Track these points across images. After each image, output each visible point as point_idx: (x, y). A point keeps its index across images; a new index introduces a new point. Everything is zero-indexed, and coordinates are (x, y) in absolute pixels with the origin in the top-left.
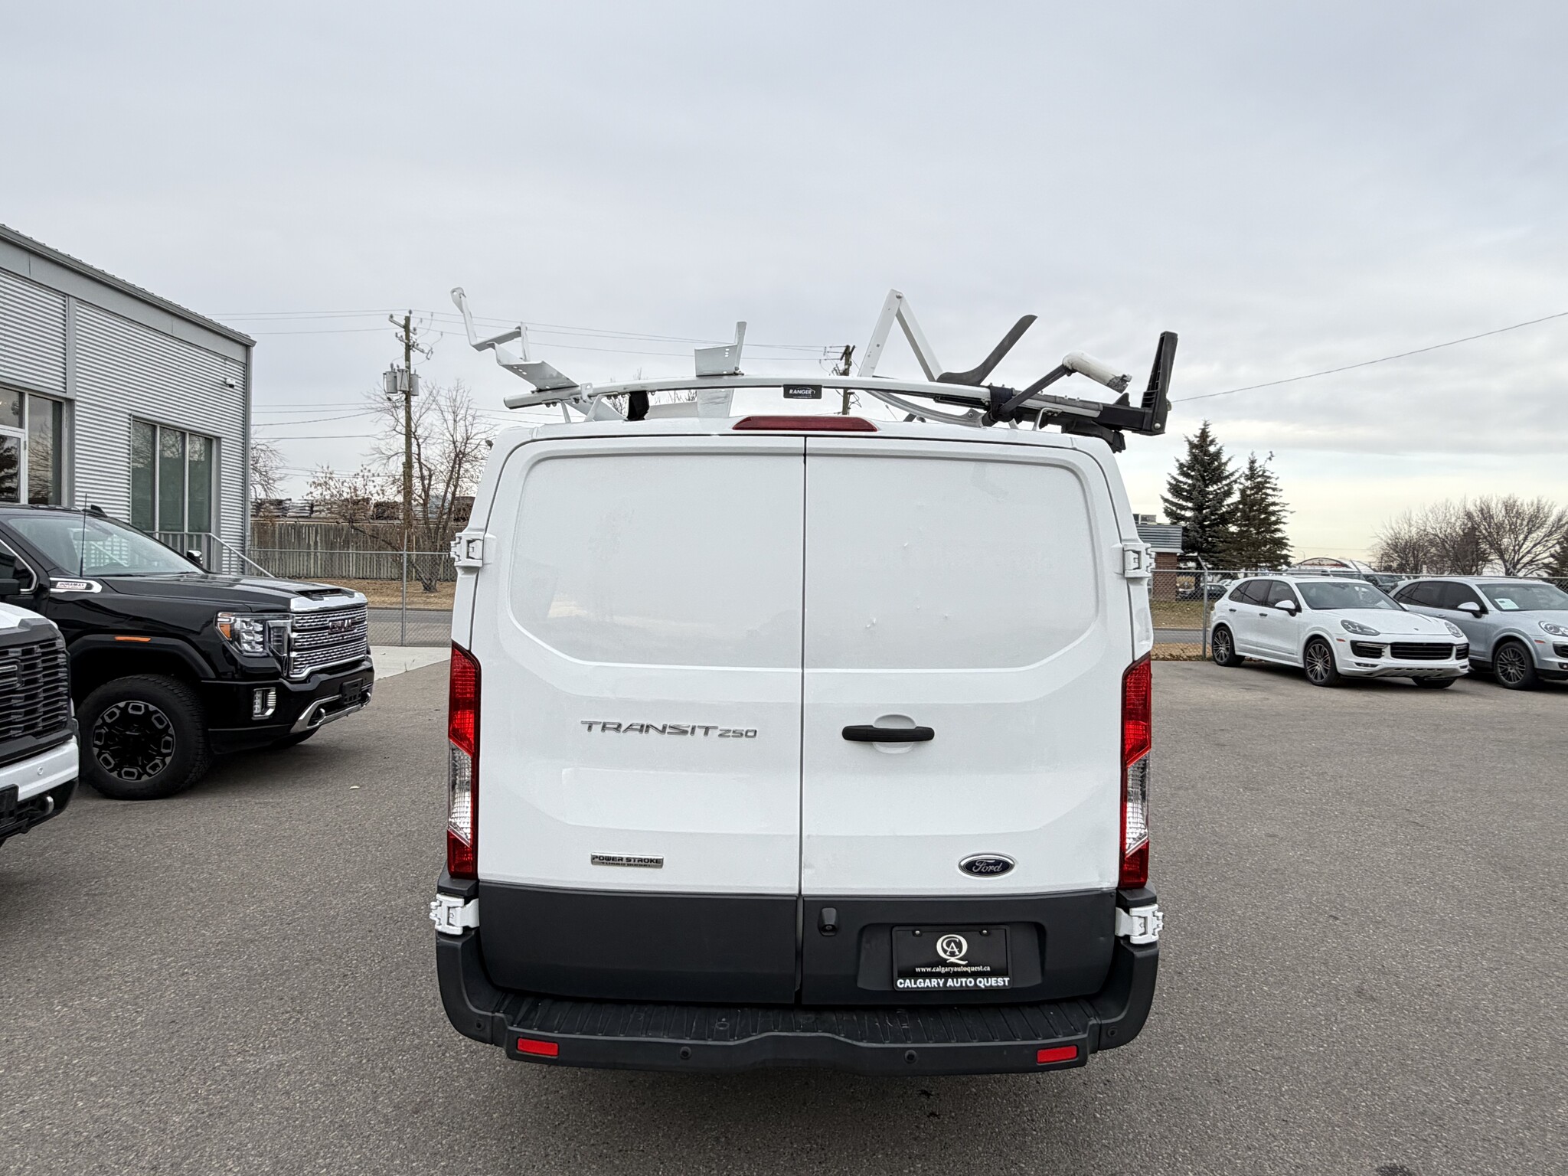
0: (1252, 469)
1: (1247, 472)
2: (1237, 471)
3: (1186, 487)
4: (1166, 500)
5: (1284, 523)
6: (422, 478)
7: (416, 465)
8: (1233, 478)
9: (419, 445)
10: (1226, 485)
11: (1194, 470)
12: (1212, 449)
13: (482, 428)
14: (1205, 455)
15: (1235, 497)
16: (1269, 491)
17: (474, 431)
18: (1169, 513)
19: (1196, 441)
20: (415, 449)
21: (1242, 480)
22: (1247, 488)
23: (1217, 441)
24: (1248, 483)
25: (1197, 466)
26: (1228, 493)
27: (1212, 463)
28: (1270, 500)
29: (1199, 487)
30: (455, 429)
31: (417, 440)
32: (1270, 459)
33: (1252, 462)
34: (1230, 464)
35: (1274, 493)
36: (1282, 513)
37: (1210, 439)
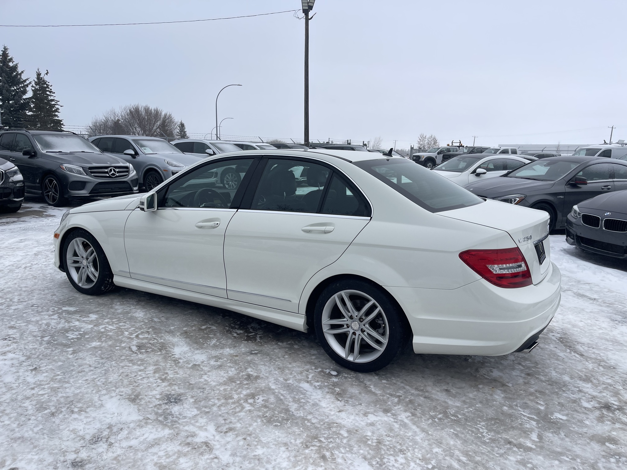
0: (38, 78)
2: (27, 79)
5: (58, 112)
8: (25, 84)
10: (23, 87)
11: (1, 77)
12: (11, 64)
14: (7, 67)
16: (48, 93)
22: (37, 89)
23: (14, 60)
26: (25, 92)
27: (13, 73)
28: (50, 98)
32: (47, 74)
33: (39, 75)
34: (22, 74)
35: (51, 94)
36: (57, 106)
37: (9, 58)
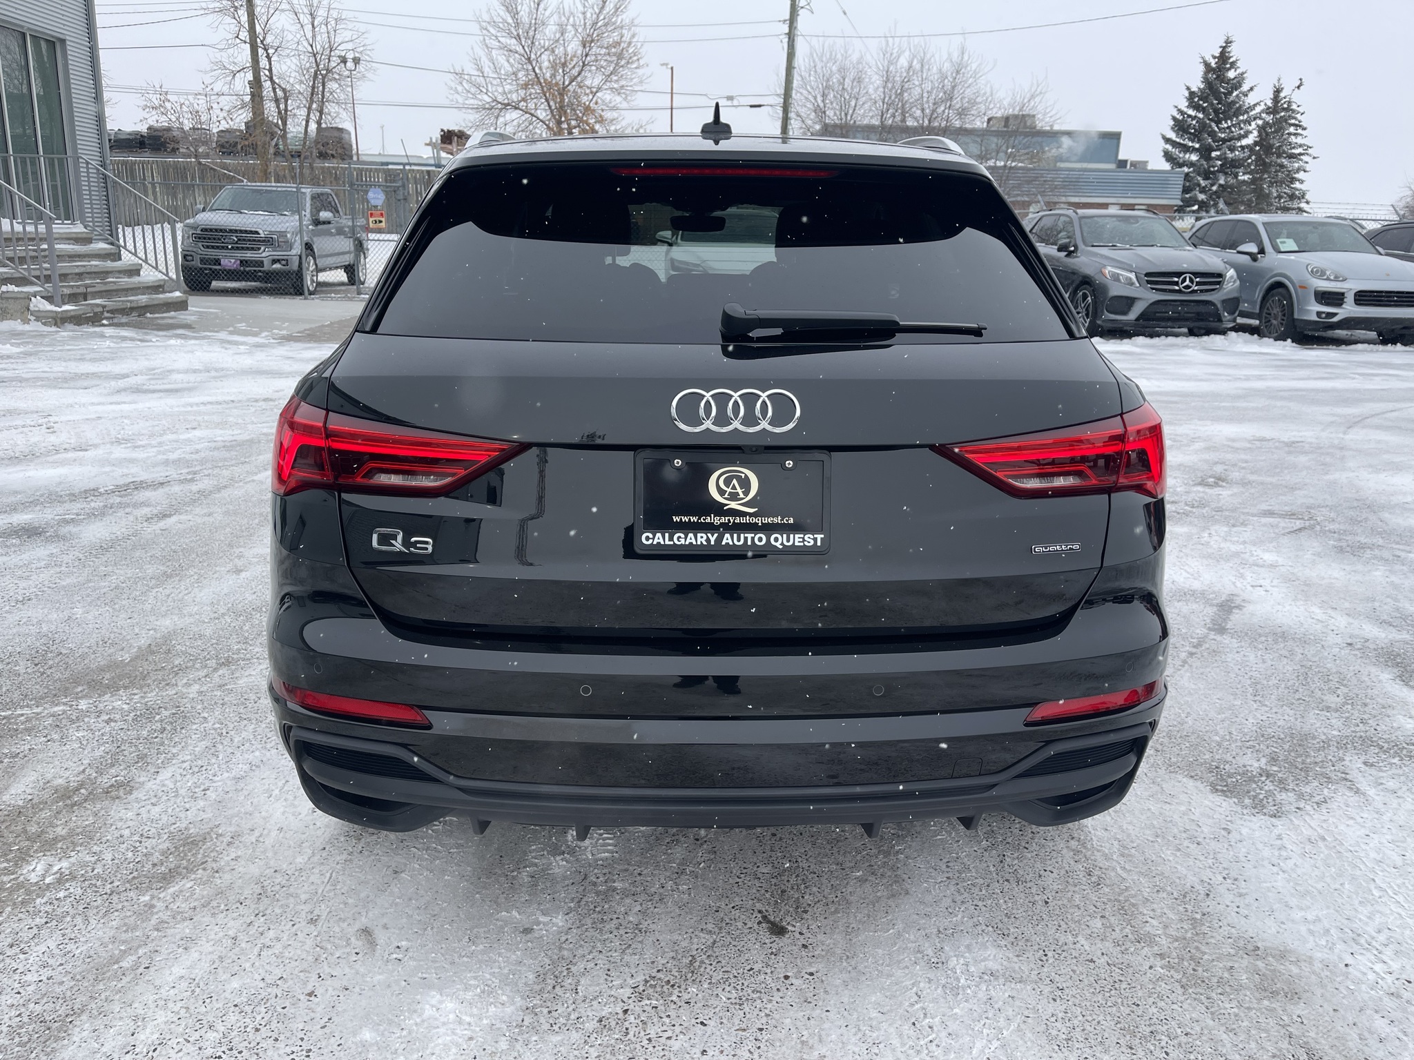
0: (1276, 100)
1: (1270, 103)
2: (1258, 103)
3: (1193, 122)
4: (1167, 140)
5: (1306, 172)
6: (277, 101)
7: (267, 85)
8: (1252, 113)
9: (269, 58)
10: (1243, 121)
11: (1205, 101)
13: (347, 35)
15: (1252, 137)
17: (338, 40)
18: (1168, 156)
19: (1213, 63)
20: (263, 63)
22: (1268, 123)
25: (1211, 96)
27: (1230, 93)
30: (314, 36)
31: (266, 50)
33: (1278, 91)
34: (1251, 94)
35: (1300, 131)
36: (1304, 158)
37: (1231, 60)
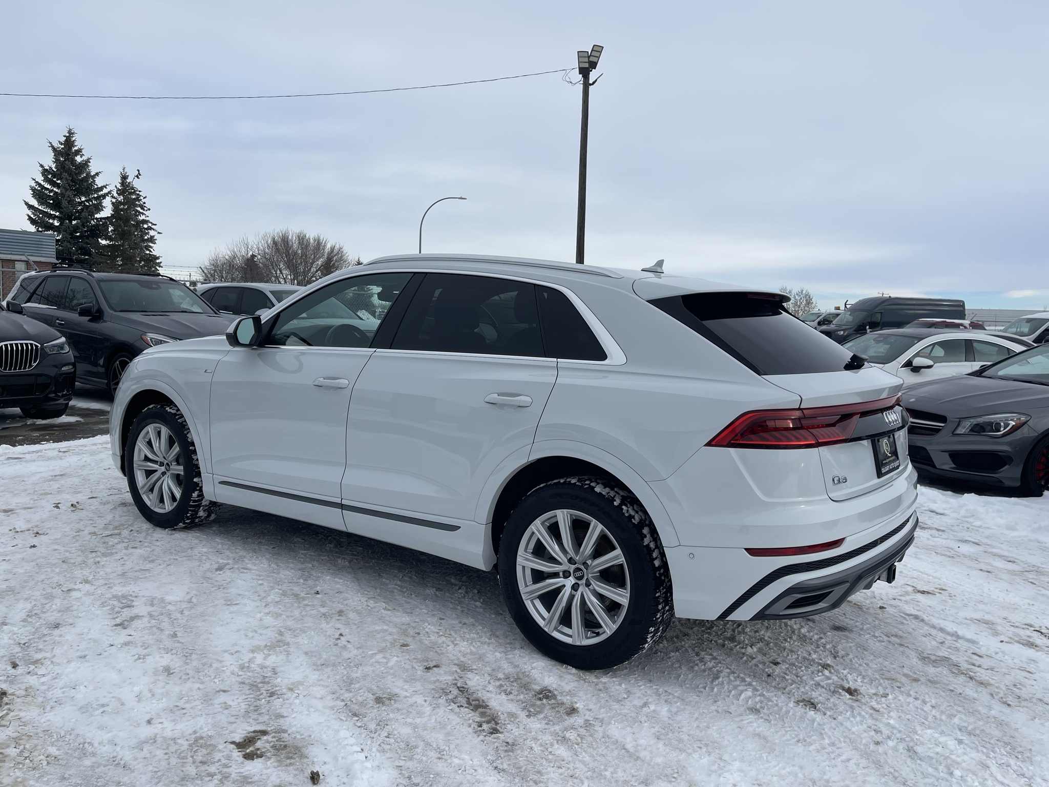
0: (123, 184)
1: (119, 186)
3: (52, 194)
4: (30, 207)
10: (96, 199)
11: (61, 179)
12: (78, 159)
14: (72, 164)
15: (107, 211)
16: (139, 209)
18: (33, 221)
19: (60, 148)
21: (115, 195)
22: (120, 202)
23: (83, 152)
24: (121, 198)
25: (65, 175)
26: (99, 208)
27: (80, 173)
28: (142, 218)
29: (69, 197)
32: (137, 177)
33: (124, 178)
34: (97, 178)
35: (144, 211)
36: (152, 233)
37: (76, 148)
